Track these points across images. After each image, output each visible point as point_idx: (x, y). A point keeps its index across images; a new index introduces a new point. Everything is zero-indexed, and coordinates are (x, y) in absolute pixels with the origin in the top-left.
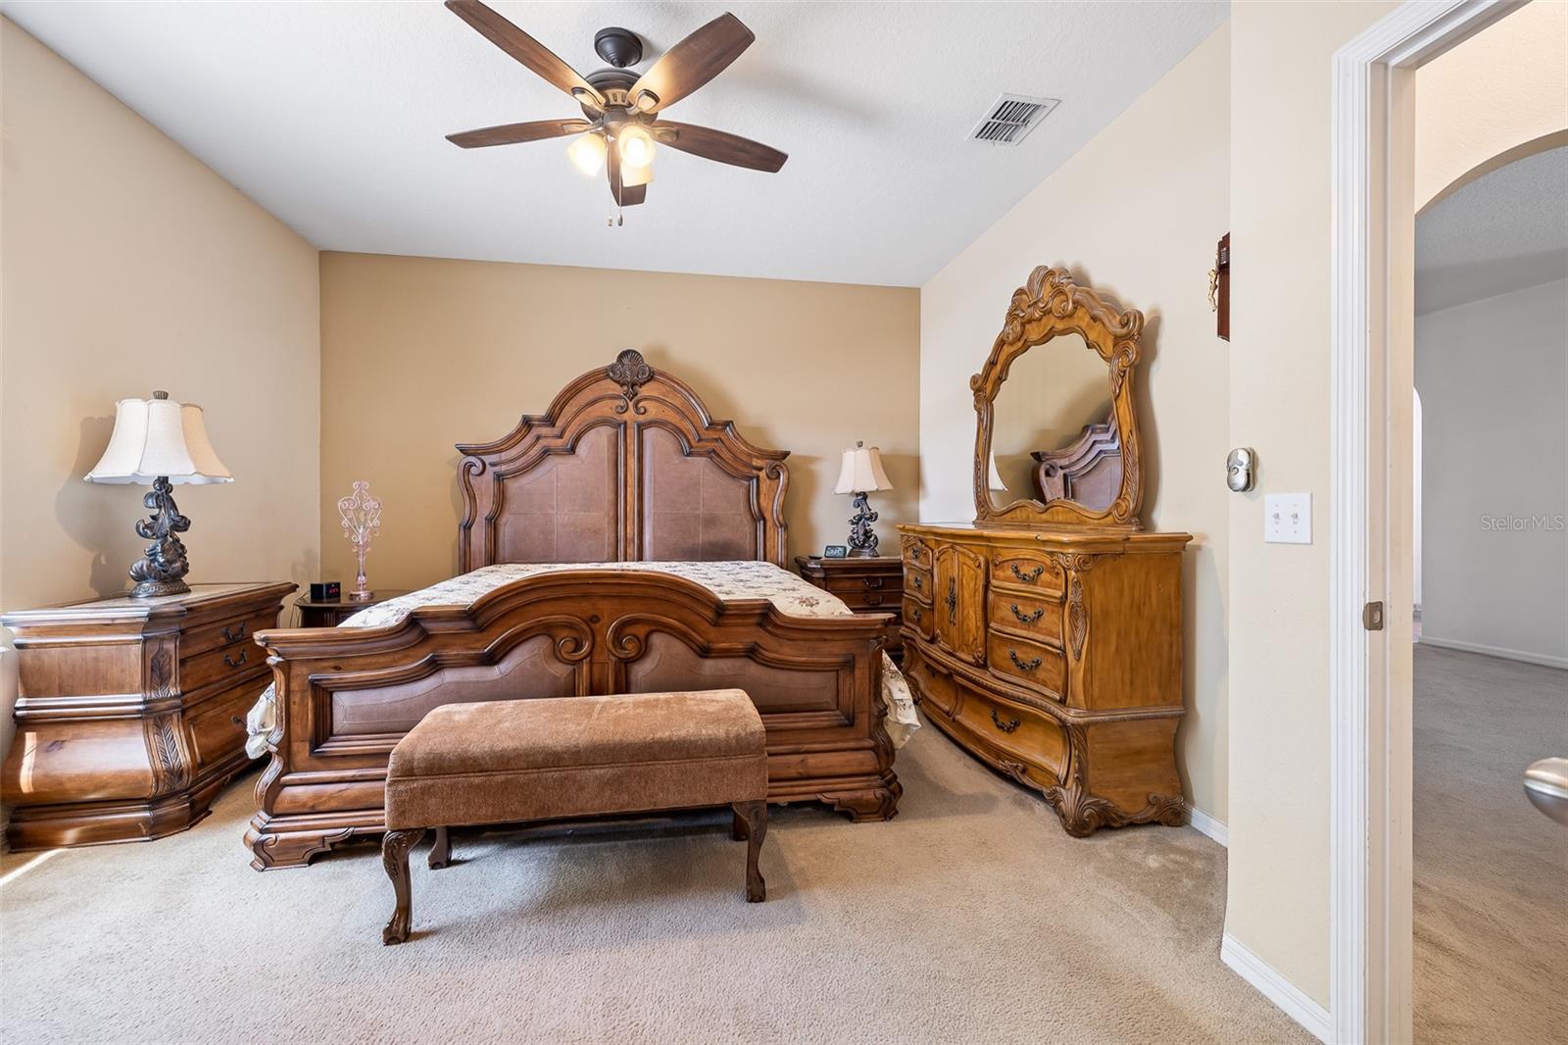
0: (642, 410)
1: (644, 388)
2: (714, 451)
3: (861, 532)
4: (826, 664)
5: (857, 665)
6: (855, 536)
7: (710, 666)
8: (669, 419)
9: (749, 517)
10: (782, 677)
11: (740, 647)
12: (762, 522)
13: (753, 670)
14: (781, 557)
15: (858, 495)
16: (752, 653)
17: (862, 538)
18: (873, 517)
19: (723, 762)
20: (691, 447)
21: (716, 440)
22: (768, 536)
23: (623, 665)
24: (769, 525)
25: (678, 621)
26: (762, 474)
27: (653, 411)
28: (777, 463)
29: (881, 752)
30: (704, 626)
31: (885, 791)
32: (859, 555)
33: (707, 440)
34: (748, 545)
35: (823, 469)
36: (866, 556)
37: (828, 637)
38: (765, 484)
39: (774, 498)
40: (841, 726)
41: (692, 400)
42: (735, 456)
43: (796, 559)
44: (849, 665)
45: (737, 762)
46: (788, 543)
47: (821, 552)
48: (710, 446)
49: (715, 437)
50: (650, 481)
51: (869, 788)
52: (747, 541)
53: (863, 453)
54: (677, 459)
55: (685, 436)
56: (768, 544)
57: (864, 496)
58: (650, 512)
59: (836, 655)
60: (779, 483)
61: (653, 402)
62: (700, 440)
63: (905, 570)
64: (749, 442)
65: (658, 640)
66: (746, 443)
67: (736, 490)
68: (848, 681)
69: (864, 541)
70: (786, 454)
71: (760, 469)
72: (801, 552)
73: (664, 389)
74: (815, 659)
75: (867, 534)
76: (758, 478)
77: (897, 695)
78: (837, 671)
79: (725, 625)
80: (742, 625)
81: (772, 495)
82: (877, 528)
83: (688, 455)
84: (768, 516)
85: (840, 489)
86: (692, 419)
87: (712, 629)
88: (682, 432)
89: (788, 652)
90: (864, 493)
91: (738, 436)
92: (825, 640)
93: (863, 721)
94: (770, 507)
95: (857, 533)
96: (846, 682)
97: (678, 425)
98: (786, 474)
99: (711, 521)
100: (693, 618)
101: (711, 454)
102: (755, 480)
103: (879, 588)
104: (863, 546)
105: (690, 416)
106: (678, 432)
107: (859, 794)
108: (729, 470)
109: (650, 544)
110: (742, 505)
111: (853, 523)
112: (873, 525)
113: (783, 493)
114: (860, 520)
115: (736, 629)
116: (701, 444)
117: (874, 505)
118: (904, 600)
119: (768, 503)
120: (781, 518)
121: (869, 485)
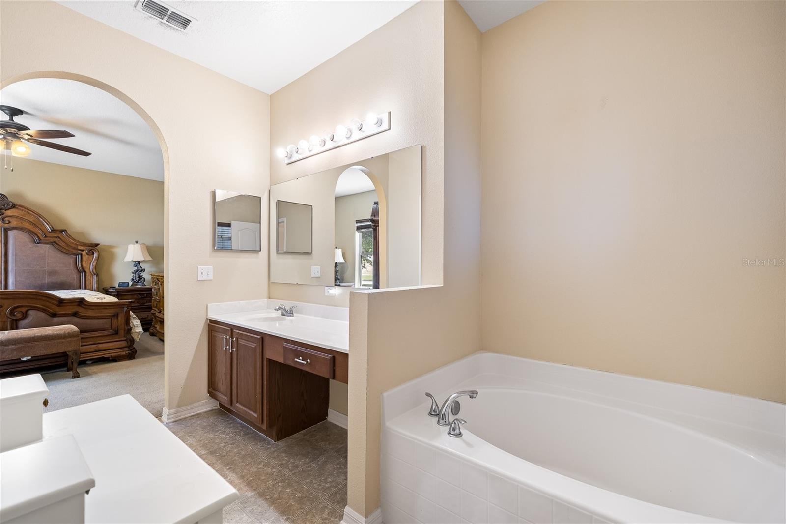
0: (8, 222)
1: (7, 212)
2: (55, 242)
3: (137, 276)
4: (107, 316)
5: (119, 316)
6: (134, 278)
7: (56, 319)
8: (26, 227)
9: (76, 271)
10: (89, 321)
11: (70, 312)
12: (84, 273)
13: (76, 319)
14: (95, 286)
15: (135, 262)
16: (75, 314)
17: (137, 279)
18: (143, 271)
19: (63, 340)
20: (40, 240)
21: (56, 237)
22: (87, 279)
23: (14, 322)
24: (87, 274)
25: (43, 305)
26: (84, 253)
27: (14, 223)
28: (93, 248)
29: (128, 340)
30: (54, 307)
31: (130, 352)
32: (136, 285)
33: (50, 237)
34: (76, 282)
35: (118, 251)
36: (139, 286)
37: (107, 307)
38: (85, 257)
39: (91, 263)
40: (113, 334)
41: (41, 219)
42: (67, 245)
43: (103, 289)
44: (116, 315)
45: (69, 339)
46: (98, 282)
47: (117, 285)
48: (52, 240)
49: (56, 236)
50: (13, 255)
51: (123, 351)
52: (75, 281)
53: (137, 246)
54: (31, 245)
55: (36, 235)
56: (87, 283)
57: (139, 262)
58: (12, 269)
59: (111, 313)
60: (93, 257)
61: (15, 218)
62: (45, 237)
63: (153, 290)
64: (76, 239)
65: (31, 312)
66: (74, 240)
67: (70, 260)
68: (116, 320)
69: (139, 280)
70: (97, 245)
71: (83, 251)
72: (106, 285)
73: (22, 213)
74: (102, 315)
75: (140, 277)
76: (81, 254)
77: (135, 324)
78: (111, 318)
79: (62, 306)
80: (70, 306)
81: (90, 262)
82: (144, 275)
83: (38, 243)
84: (87, 270)
85: (126, 260)
86: (41, 227)
87: (57, 307)
88: (34, 233)
89: (91, 313)
90: (139, 261)
91: (69, 236)
92: (106, 309)
93: (122, 332)
94: (88, 266)
95: (135, 277)
96: (115, 321)
97: (32, 230)
98: (97, 253)
99: (52, 273)
100: (48, 304)
101: (53, 243)
102: (79, 256)
103: (145, 297)
104: (138, 282)
105: (39, 226)
106: (31, 233)
107: (119, 353)
108: (64, 250)
109: (13, 283)
110: (72, 266)
111: (133, 273)
112: (143, 274)
113: (96, 261)
114: (137, 272)
115: (68, 307)
116: (46, 239)
117: (143, 266)
118: (152, 301)
119: (87, 265)
120: (95, 271)
121: (140, 258)
